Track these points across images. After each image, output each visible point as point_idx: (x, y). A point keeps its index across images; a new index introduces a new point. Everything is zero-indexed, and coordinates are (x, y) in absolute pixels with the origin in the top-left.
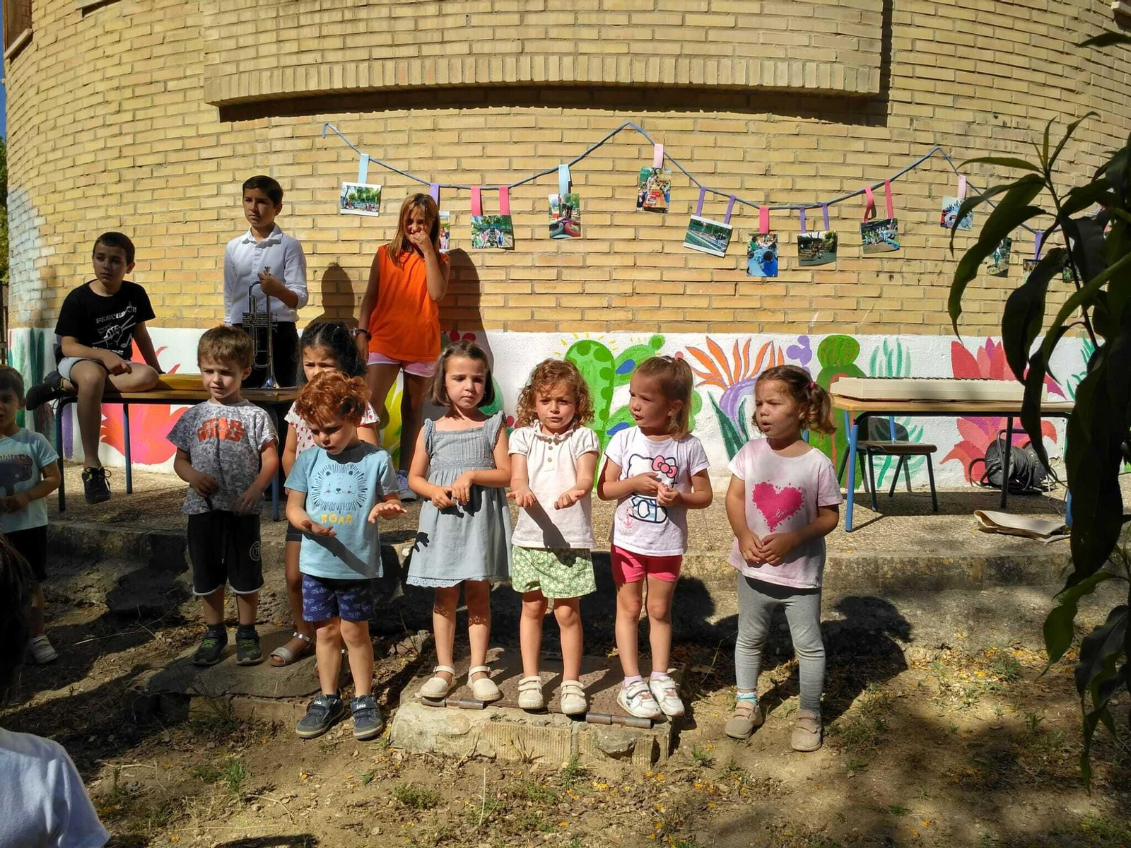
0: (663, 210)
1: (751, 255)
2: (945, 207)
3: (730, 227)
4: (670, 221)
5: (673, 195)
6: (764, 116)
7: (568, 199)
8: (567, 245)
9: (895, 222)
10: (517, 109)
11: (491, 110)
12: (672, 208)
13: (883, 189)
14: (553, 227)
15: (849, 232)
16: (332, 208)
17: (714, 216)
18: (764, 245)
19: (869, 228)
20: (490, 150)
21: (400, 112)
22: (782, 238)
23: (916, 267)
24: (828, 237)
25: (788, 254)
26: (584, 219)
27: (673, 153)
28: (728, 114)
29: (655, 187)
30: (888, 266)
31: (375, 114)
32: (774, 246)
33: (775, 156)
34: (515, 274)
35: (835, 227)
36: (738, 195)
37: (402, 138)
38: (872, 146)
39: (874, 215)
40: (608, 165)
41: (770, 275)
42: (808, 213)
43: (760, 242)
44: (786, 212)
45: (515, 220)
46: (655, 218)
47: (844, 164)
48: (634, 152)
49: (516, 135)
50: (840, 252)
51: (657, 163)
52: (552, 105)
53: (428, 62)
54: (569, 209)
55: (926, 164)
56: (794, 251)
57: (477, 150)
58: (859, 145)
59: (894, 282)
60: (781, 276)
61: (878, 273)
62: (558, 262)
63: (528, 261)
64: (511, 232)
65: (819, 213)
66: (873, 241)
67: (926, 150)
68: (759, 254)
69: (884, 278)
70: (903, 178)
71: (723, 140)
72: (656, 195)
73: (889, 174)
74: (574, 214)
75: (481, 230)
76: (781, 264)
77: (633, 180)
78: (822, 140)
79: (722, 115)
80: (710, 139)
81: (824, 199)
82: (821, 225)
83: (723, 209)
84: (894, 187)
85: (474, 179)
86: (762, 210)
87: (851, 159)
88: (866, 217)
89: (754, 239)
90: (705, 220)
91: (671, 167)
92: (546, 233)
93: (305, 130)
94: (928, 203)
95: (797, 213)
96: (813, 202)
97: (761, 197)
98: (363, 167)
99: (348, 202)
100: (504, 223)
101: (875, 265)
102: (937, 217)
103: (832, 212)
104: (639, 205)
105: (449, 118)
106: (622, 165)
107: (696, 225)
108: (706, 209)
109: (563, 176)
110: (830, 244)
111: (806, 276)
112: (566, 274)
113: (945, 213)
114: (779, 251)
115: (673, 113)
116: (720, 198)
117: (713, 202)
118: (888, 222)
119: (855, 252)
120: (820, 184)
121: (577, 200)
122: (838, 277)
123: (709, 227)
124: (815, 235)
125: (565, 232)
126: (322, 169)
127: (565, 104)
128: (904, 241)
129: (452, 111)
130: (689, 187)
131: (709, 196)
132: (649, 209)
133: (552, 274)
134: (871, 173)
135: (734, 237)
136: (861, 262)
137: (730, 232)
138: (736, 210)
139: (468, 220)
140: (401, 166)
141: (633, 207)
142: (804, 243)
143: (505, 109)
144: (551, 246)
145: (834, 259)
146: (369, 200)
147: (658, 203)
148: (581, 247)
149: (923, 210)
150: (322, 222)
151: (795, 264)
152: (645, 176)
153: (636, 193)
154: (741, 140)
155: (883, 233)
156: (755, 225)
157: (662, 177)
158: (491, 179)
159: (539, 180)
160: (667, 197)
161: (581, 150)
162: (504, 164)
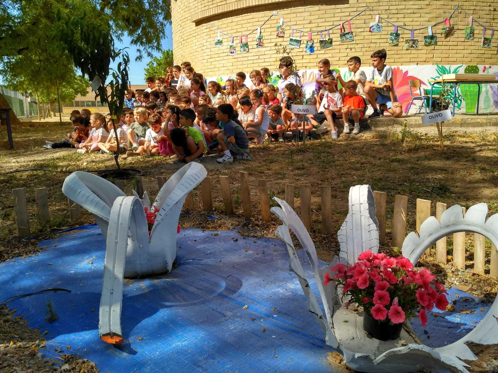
0: (283, 37)
1: (306, 47)
2: (370, 26)
3: (300, 39)
4: (285, 39)
5: (286, 32)
6: (310, 6)
7: (260, 37)
8: (261, 49)
9: (352, 33)
10: (249, 14)
11: (244, 15)
12: (286, 36)
13: (347, 23)
14: (257, 44)
15: (336, 37)
16: (214, 46)
17: (296, 37)
18: (310, 44)
19: (343, 35)
20: (244, 26)
21: (226, 19)
22: (315, 41)
23: (360, 46)
24: (329, 39)
25: (317, 45)
26: (265, 42)
27: (285, 20)
28: (300, 7)
29: (281, 30)
30: (350, 47)
31: (221, 20)
32: (313, 44)
33: (313, 17)
34: (250, 58)
35: (331, 36)
36: (303, 30)
37: (226, 26)
38: (343, 10)
39: (345, 31)
40: (269, 26)
41: (312, 52)
42: (323, 33)
43: (309, 43)
44: (316, 33)
45: (249, 44)
46: (281, 39)
47: (334, 17)
48: (275, 21)
49: (249, 21)
50: (334, 43)
51: (281, 24)
52: (256, 11)
53: (228, 5)
54: (260, 39)
55: (363, 13)
56: (318, 44)
57: (240, 26)
58: (339, 11)
59: (352, 51)
60: (315, 52)
61: (346, 49)
62: (259, 54)
63: (252, 54)
64: (248, 47)
65: (326, 32)
66: (344, 39)
67: (363, 9)
68: (309, 46)
69: (348, 50)
70: (355, 18)
71: (298, 15)
72: (281, 33)
73: (350, 18)
74: (262, 40)
75: (241, 47)
76: (315, 49)
77: (275, 29)
78: (327, 11)
79: (298, 8)
80: (295, 15)
81: (328, 28)
82: (327, 36)
83: (299, 34)
84: (351, 22)
85: (240, 34)
86: (309, 34)
87: (336, 15)
88: (341, 32)
89: (307, 42)
90: (294, 38)
91: (285, 24)
92: (255, 46)
93: (208, 26)
94: (364, 25)
95: (319, 33)
96: (324, 29)
97: (309, 30)
98: (219, 34)
99: (216, 44)
100: (246, 45)
101: (346, 46)
102: (368, 29)
103: (331, 32)
104: (277, 36)
105: (235, 19)
106: (273, 26)
107: (291, 40)
108: (295, 35)
109: (259, 31)
110: (331, 42)
111: (323, 52)
112: (261, 57)
113: (371, 28)
114: (314, 45)
115: (285, 9)
116: (298, 31)
117: (296, 33)
118: (349, 33)
119: (338, 43)
120: (326, 24)
121: (262, 37)
122: (333, 51)
123: (295, 40)
124: (325, 39)
125: (260, 46)
126: (212, 36)
127: (259, 11)
128: (355, 38)
129: (236, 17)
130: (290, 29)
131: (295, 31)
132: (280, 37)
133: (257, 57)
134: (343, 18)
135: (302, 42)
136: (341, 46)
137: (301, 41)
138: (302, 35)
139: (239, 45)
140: (226, 33)
141: (276, 37)
142: (321, 42)
143: (246, 14)
144: (257, 50)
145: (332, 46)
146: (220, 42)
147: (282, 35)
148: (264, 49)
149: (362, 28)
150: (212, 50)
151: (319, 49)
152: (278, 28)
153: (276, 33)
154: (303, 14)
155: (348, 36)
156: (307, 38)
157: (282, 27)
158: (244, 33)
159: (254, 32)
160: (284, 33)
161: (263, 23)
162: (246, 29)
